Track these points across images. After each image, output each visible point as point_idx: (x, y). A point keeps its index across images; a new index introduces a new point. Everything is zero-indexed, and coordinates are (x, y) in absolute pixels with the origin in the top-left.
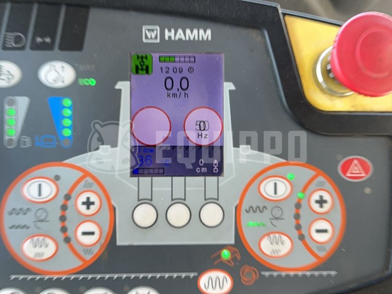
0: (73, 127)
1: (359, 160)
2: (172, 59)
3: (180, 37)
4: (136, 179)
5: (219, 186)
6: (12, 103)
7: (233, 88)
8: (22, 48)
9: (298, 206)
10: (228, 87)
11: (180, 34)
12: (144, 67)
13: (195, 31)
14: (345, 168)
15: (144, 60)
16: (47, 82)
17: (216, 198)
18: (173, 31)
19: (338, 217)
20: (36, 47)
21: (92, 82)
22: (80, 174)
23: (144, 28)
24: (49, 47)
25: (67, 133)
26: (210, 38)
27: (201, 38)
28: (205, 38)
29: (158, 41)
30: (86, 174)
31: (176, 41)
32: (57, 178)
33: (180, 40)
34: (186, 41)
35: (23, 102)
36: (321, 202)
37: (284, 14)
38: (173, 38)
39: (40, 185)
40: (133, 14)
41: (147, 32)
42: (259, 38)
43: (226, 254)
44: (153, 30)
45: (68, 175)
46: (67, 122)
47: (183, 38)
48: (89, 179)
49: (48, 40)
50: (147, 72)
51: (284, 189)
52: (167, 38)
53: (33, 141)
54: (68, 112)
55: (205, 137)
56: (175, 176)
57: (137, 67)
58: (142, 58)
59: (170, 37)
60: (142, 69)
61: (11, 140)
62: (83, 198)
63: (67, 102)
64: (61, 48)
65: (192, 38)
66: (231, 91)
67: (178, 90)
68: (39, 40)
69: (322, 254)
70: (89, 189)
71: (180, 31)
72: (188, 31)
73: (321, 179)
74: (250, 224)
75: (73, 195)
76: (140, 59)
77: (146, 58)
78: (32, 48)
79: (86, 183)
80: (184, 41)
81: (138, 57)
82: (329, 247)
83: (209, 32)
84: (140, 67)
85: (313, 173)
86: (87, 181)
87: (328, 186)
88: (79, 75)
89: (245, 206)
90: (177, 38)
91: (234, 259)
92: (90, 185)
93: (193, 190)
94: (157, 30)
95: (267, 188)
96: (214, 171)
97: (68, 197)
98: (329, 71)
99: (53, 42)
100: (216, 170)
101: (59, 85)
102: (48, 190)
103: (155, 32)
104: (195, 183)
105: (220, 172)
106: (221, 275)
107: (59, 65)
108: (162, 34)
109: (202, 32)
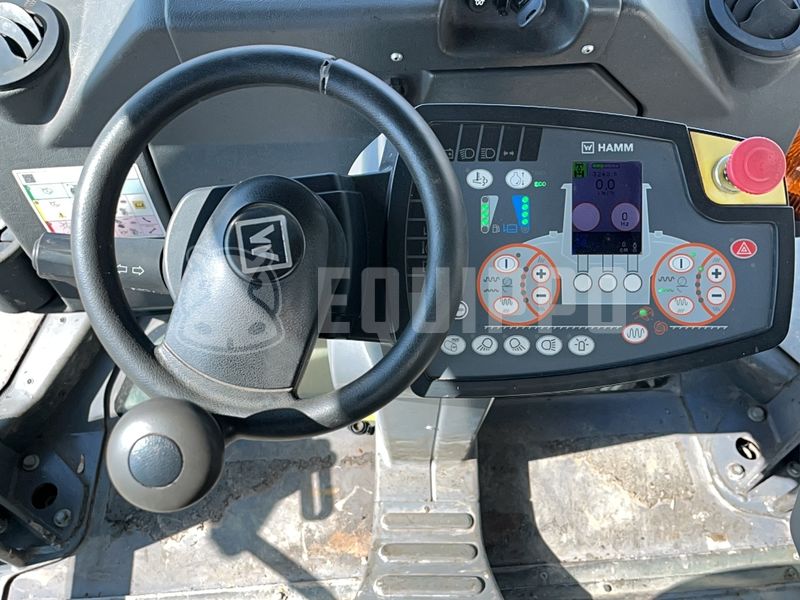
0: (530, 218)
1: (747, 242)
3: (610, 149)
4: (576, 255)
5: (639, 261)
6: (486, 200)
7: (650, 187)
8: (494, 160)
9: (698, 277)
10: (646, 187)
11: (610, 147)
12: (581, 172)
14: (736, 249)
15: (581, 167)
16: (512, 185)
17: (636, 270)
18: (604, 145)
19: (730, 286)
20: (503, 158)
21: (543, 184)
22: (536, 252)
23: (582, 143)
24: (514, 158)
25: (525, 222)
26: (632, 150)
27: (625, 150)
28: (629, 150)
29: (593, 152)
30: (540, 252)
31: (607, 152)
32: (518, 255)
33: (610, 151)
35: (494, 199)
36: (717, 274)
37: (690, 130)
38: (604, 150)
39: (506, 261)
41: (585, 146)
42: (671, 149)
43: (643, 312)
44: (589, 145)
45: (526, 253)
46: (525, 214)
47: (612, 150)
48: (542, 256)
49: (512, 153)
50: (583, 176)
51: (688, 264)
52: (599, 150)
53: (501, 228)
54: (525, 207)
55: (626, 225)
56: (605, 254)
57: (575, 173)
58: (580, 165)
59: (602, 150)
60: (579, 174)
61: (485, 228)
62: (537, 270)
63: (525, 199)
64: (521, 160)
65: (618, 150)
66: (648, 190)
67: (606, 189)
68: (506, 153)
69: (716, 313)
70: (542, 263)
71: (610, 145)
72: (616, 145)
73: (716, 256)
74: (659, 291)
75: (530, 268)
76: (578, 166)
77: (583, 165)
78: (500, 160)
79: (539, 259)
80: (613, 152)
81: (576, 164)
82: (722, 308)
83: (631, 145)
84: (578, 172)
85: (711, 252)
86: (540, 257)
87: (722, 261)
88: (534, 179)
89: (658, 277)
90: (607, 150)
91: (649, 316)
92: (543, 261)
93: (619, 264)
94: (592, 144)
95: (675, 263)
96: (634, 250)
97: (526, 269)
98: (725, 176)
99: (516, 154)
101: (521, 186)
102: (513, 264)
103: (591, 146)
104: (620, 259)
105: (639, 251)
106: (640, 327)
107: (520, 172)
108: (596, 147)
109: (626, 145)
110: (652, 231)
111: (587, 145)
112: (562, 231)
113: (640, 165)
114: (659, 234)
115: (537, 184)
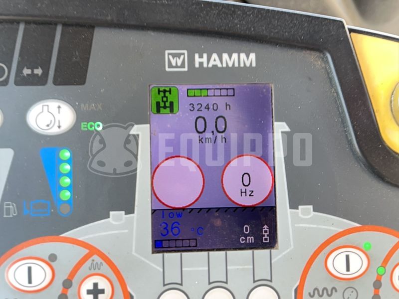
0: (73, 188)
2: (204, 93)
3: (215, 63)
4: (160, 255)
5: (272, 262)
7: (287, 129)
8: (4, 83)
9: (377, 284)
10: (280, 128)
11: (215, 60)
12: (168, 104)
13: (235, 56)
15: (167, 94)
16: (39, 129)
17: (269, 279)
18: (205, 56)
20: (21, 81)
21: (96, 126)
22: (85, 251)
23: (167, 52)
24: (41, 81)
25: (66, 195)
26: (254, 65)
27: (242, 65)
28: (248, 65)
29: (186, 69)
30: (93, 250)
31: (210, 68)
32: (53, 258)
33: (215, 66)
34: (222, 68)
37: (351, 31)
38: (205, 65)
39: (30, 269)
40: (152, 34)
41: (171, 57)
42: (319, 63)
44: (179, 55)
45: (68, 252)
46: (66, 181)
47: (219, 65)
48: (96, 258)
49: (38, 71)
50: (172, 111)
51: (358, 263)
52: (197, 65)
53: (19, 209)
54: (66, 168)
55: (250, 195)
56: (213, 250)
57: (158, 104)
58: (165, 91)
59: (201, 64)
60: (165, 107)
62: (88, 285)
63: (66, 154)
64: (56, 82)
65: (230, 65)
67: (213, 132)
68: (27, 71)
70: (97, 271)
71: (215, 56)
72: (225, 56)
75: (75, 281)
76: (162, 94)
77: (170, 91)
78: (17, 83)
79: (92, 263)
80: (220, 68)
81: (159, 91)
83: (253, 56)
84: (162, 104)
86: (93, 261)
88: (81, 117)
89: (307, 289)
90: (210, 65)
92: (98, 266)
93: (238, 269)
94: (184, 54)
95: (337, 263)
96: (264, 241)
97: (67, 284)
99: (46, 73)
100: (266, 239)
101: (55, 131)
102: (41, 275)
103: (182, 57)
104: (240, 258)
105: (272, 243)
107: (53, 104)
108: (191, 60)
109: (243, 56)
110: (294, 205)
111: (174, 55)
112: (133, 212)
113: (269, 91)
114: (306, 211)
115: (84, 126)
